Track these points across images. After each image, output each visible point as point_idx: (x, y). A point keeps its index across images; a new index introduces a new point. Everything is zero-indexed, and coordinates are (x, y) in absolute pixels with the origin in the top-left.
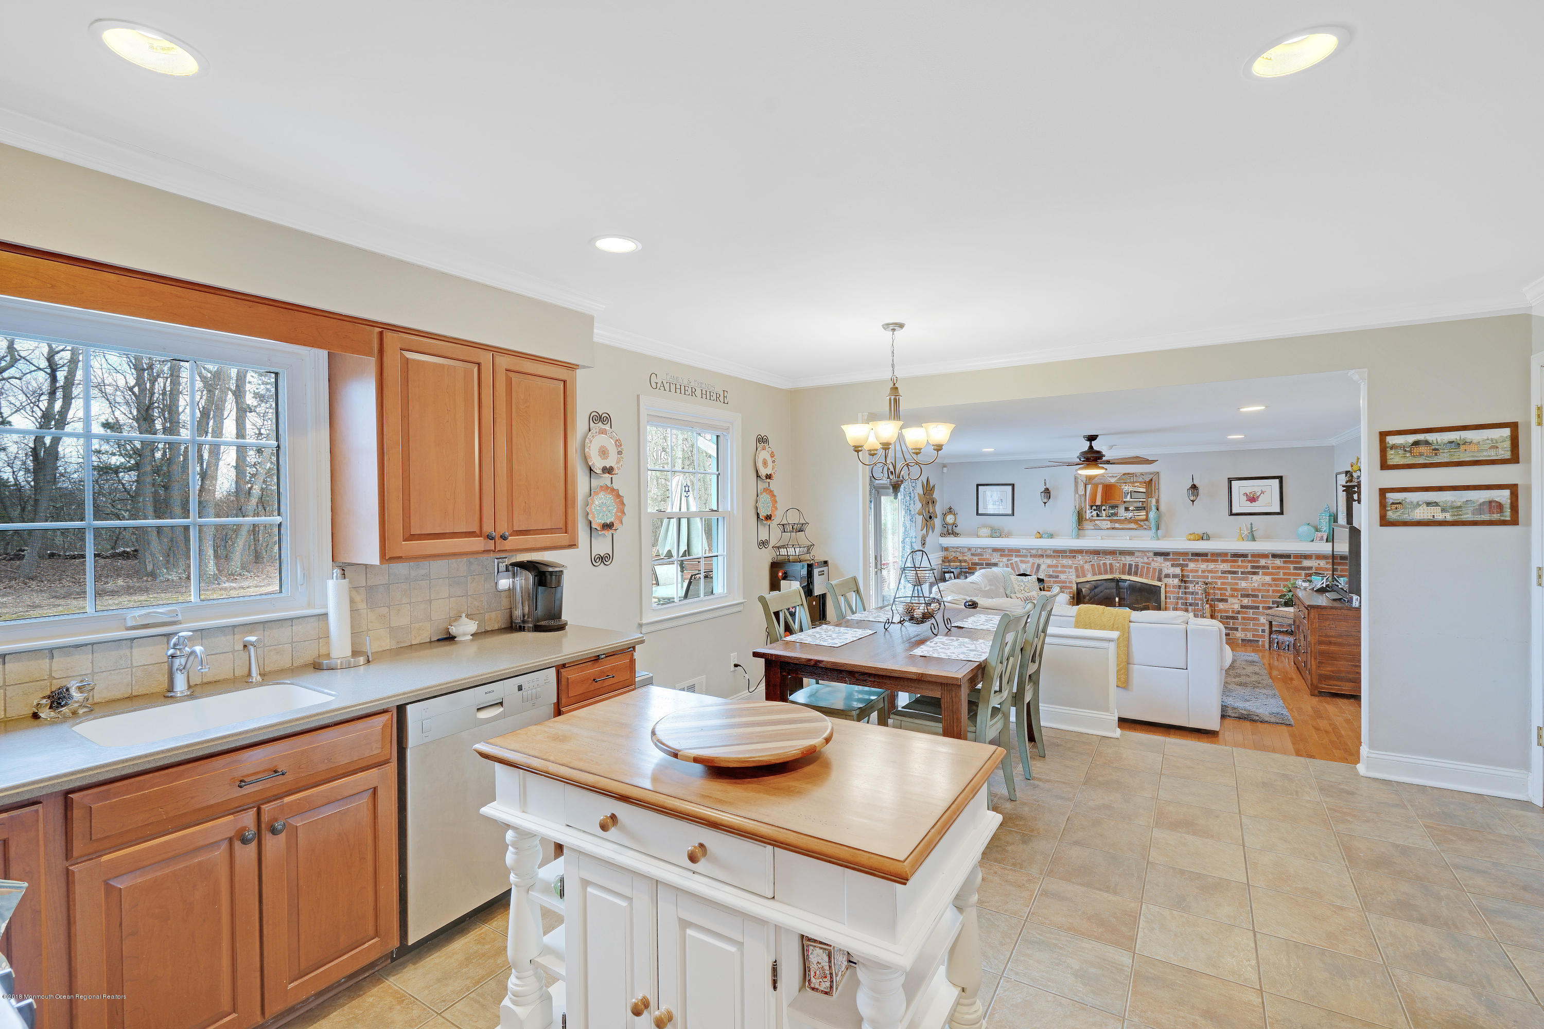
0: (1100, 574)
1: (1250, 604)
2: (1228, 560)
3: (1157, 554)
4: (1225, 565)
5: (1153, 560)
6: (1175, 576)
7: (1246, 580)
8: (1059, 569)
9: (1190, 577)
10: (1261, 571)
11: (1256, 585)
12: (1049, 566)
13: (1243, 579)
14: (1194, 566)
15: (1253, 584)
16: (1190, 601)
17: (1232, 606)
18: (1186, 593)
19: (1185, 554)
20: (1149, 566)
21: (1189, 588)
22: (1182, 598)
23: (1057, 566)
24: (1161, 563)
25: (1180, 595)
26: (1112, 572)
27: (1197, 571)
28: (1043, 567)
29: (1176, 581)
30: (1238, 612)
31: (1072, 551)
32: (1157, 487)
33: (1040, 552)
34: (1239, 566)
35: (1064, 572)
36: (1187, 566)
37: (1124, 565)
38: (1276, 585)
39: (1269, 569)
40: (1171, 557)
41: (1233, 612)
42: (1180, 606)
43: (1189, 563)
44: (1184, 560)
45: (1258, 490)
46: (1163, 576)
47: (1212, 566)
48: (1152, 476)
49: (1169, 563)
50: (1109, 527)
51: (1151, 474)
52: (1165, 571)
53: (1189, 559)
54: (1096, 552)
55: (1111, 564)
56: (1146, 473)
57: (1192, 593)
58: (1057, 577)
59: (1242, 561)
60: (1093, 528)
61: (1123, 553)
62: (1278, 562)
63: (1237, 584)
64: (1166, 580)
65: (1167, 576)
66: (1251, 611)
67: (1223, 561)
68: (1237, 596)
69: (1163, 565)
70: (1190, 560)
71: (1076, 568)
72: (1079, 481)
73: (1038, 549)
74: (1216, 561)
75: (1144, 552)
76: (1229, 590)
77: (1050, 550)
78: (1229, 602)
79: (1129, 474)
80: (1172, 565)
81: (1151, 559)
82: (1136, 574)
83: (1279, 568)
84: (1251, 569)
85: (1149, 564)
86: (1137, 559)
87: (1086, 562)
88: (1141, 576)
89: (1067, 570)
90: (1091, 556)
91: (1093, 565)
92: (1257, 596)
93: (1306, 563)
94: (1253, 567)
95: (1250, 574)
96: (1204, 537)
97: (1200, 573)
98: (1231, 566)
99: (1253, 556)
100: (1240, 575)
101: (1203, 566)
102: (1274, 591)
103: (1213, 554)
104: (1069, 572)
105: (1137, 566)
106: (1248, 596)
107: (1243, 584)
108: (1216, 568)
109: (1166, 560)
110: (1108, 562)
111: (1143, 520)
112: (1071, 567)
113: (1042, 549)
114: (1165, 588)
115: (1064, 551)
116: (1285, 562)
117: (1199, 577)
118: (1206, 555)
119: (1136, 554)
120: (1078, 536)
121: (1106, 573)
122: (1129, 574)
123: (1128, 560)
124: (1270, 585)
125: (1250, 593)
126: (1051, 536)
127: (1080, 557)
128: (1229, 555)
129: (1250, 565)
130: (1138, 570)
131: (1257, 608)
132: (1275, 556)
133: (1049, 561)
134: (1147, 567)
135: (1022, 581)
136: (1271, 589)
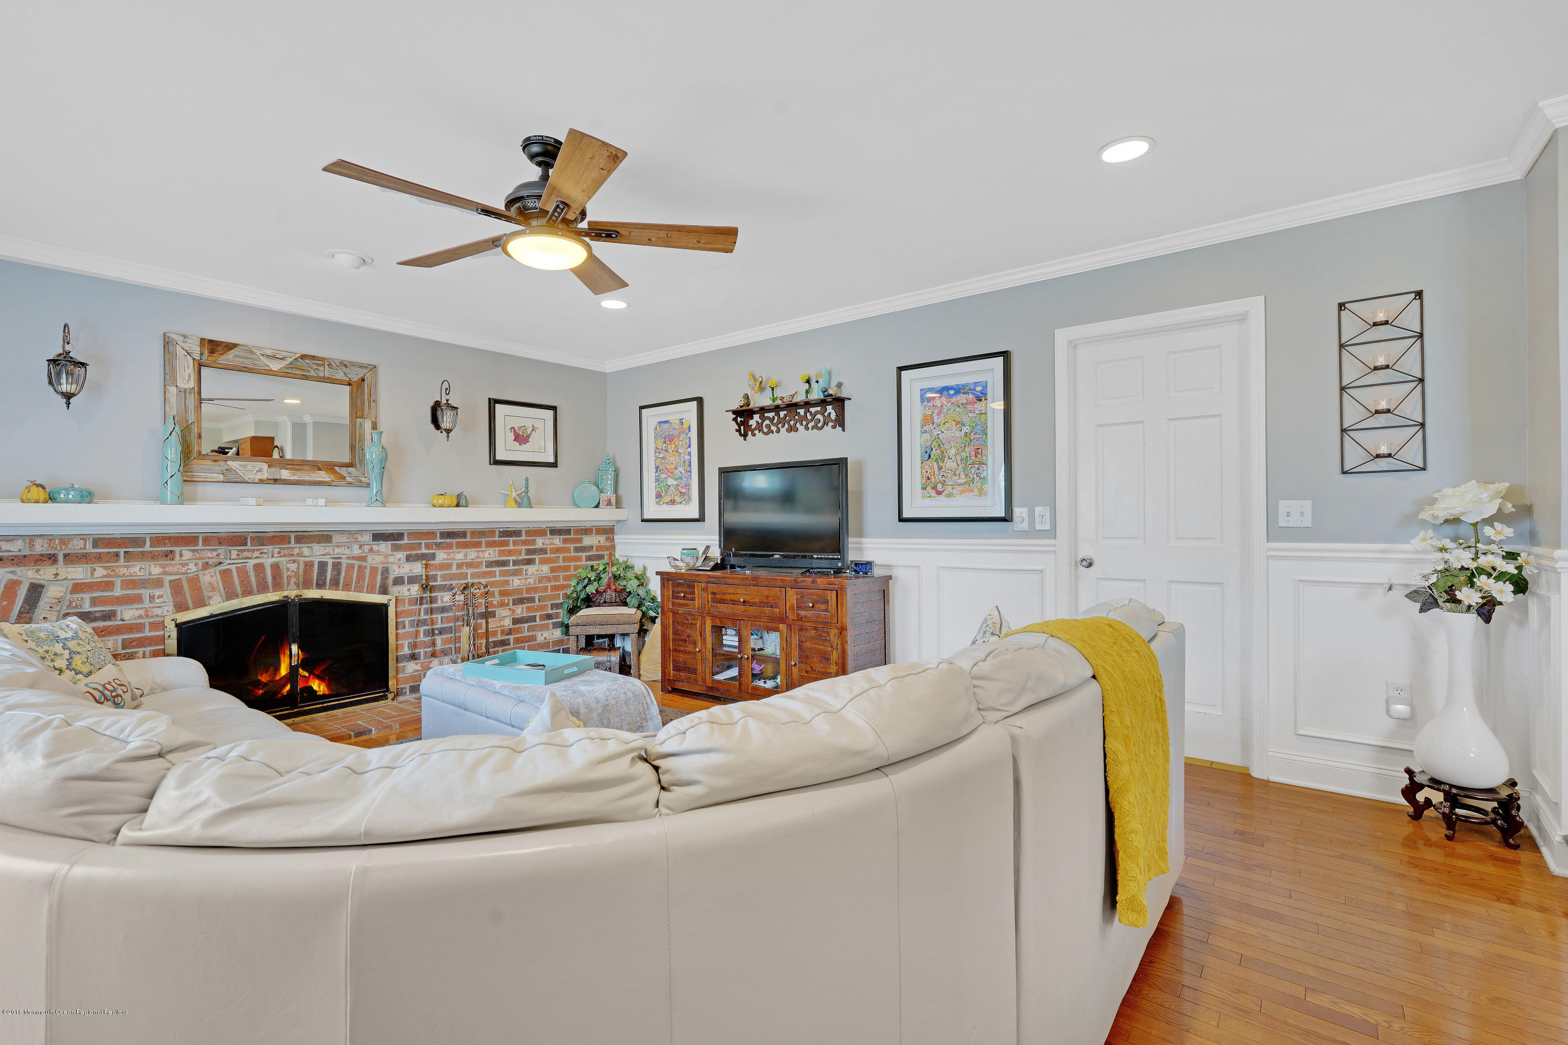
0: (247, 592)
1: (525, 615)
2: (494, 542)
3: (379, 537)
4: (491, 550)
5: (371, 550)
6: (412, 580)
7: (520, 575)
8: (118, 592)
9: (439, 579)
10: (537, 557)
11: (531, 581)
12: (78, 588)
13: (516, 573)
14: (445, 556)
15: (529, 580)
16: (439, 625)
17: (502, 623)
18: (432, 611)
19: (430, 534)
20: (363, 564)
21: (436, 602)
22: (424, 622)
23: (109, 585)
24: (386, 556)
25: (423, 617)
26: (278, 586)
27: (449, 566)
28: (52, 592)
29: (415, 589)
30: (510, 632)
31: (158, 540)
32: (373, 398)
33: (40, 548)
34: (510, 551)
35: (138, 599)
36: (433, 556)
37: (309, 565)
38: (556, 578)
39: (546, 553)
40: (406, 541)
41: (503, 632)
42: (422, 638)
43: (437, 552)
44: (428, 546)
45: (529, 424)
46: (390, 581)
47: (472, 554)
48: (366, 371)
49: (401, 555)
50: (265, 476)
51: (362, 366)
52: (395, 572)
53: (436, 544)
54: (237, 539)
55: (276, 567)
56: (353, 364)
57: (443, 610)
58: (110, 616)
59: (514, 542)
60: (221, 478)
61: (304, 537)
62: (557, 541)
63: (507, 583)
64: (395, 590)
65: (399, 581)
66: (526, 625)
67: (490, 545)
68: (508, 604)
69: (391, 559)
70: (439, 546)
71: (176, 587)
72: (180, 352)
73: (31, 539)
74: (477, 545)
75: (352, 533)
76: (497, 595)
77: (83, 537)
78: (497, 616)
79: (313, 357)
80: (409, 559)
81: (366, 548)
82: (335, 584)
83: (558, 550)
84: (526, 555)
85: (363, 559)
86: (337, 550)
87: (206, 566)
88: (347, 587)
89: (145, 593)
90: (222, 550)
91: (226, 574)
92: (532, 600)
93: (588, 541)
94: (529, 552)
95: (524, 564)
96: (460, 502)
97: (454, 570)
98: (501, 553)
99: (529, 533)
100: (511, 567)
101: (459, 556)
102: (554, 588)
103: (474, 533)
104: (152, 598)
105: (337, 566)
106: (521, 601)
107: (516, 582)
108: (478, 557)
109: (396, 548)
110: (268, 562)
111: (343, 465)
112: (158, 583)
113: (50, 538)
114: (396, 607)
115: (137, 541)
116: (565, 541)
117: (453, 577)
118: (463, 534)
119: (336, 539)
120: (182, 499)
121: (263, 588)
122: (321, 585)
123: (316, 553)
124: (548, 579)
125: (525, 595)
126: (87, 497)
127: (187, 554)
128: (497, 533)
129: (524, 548)
130: (339, 574)
131: (533, 619)
132: (554, 532)
133: (78, 573)
134: (360, 567)
135: (57, 639)
136: (549, 584)
